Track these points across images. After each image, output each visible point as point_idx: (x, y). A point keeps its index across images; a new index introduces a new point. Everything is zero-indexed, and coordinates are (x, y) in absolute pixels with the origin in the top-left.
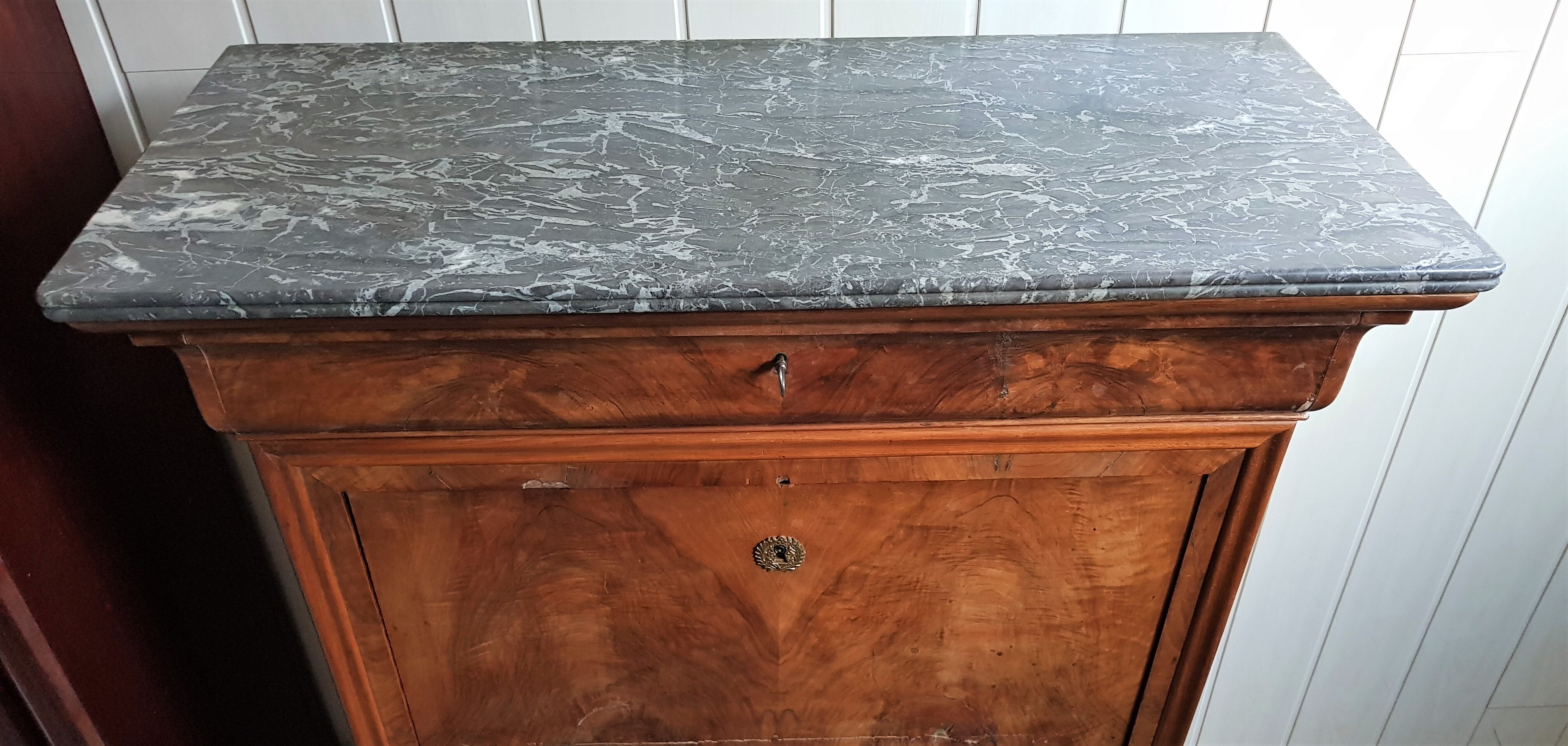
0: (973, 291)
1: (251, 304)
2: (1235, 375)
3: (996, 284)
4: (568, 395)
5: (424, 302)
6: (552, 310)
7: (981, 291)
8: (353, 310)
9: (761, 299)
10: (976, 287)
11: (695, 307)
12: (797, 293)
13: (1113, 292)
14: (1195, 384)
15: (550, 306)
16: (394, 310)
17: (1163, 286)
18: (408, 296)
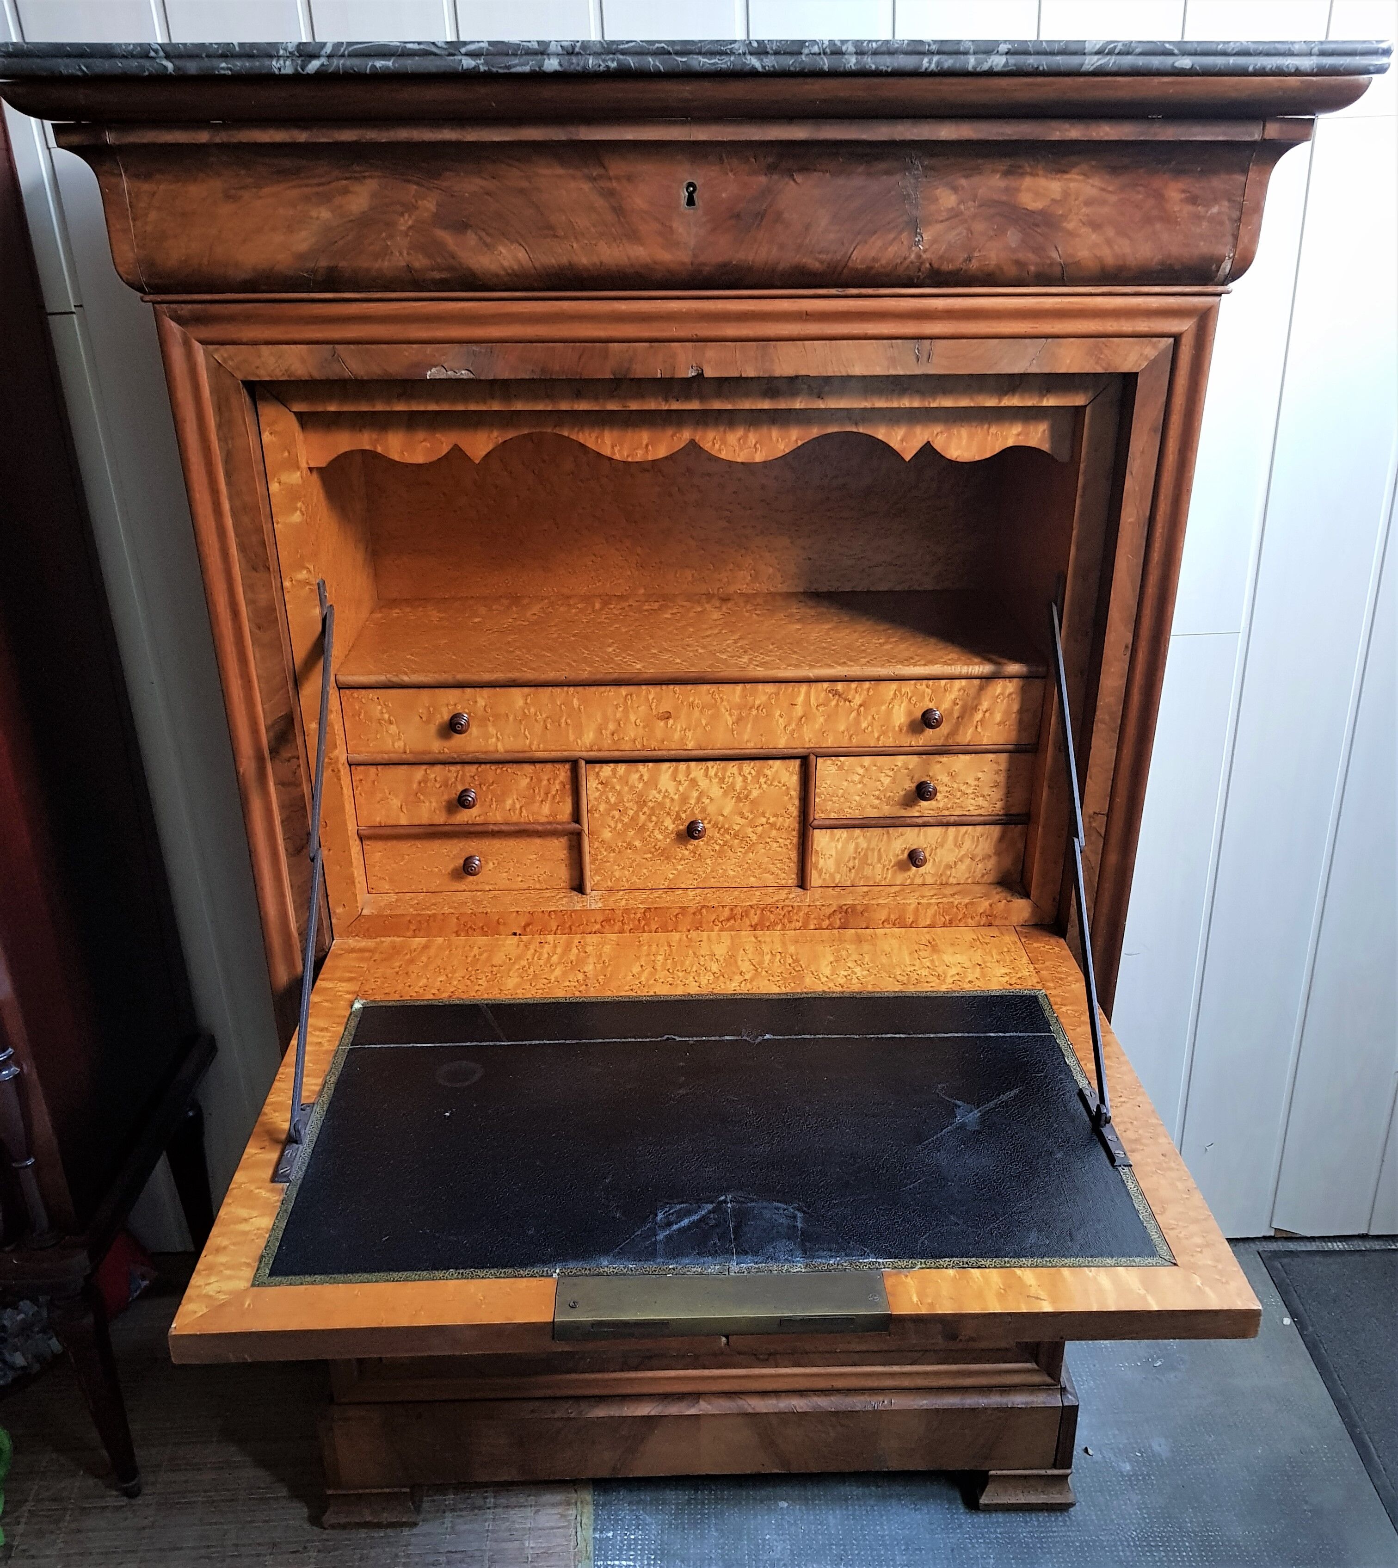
0: (875, 53)
1: (180, 56)
2: (1148, 220)
3: (896, 45)
4: (477, 234)
5: (343, 56)
6: (465, 67)
7: (883, 53)
8: (276, 65)
9: (666, 57)
10: (876, 49)
11: (603, 65)
12: (704, 50)
13: (1012, 60)
14: (1110, 232)
15: (464, 62)
16: (314, 65)
17: (1060, 53)
18: (328, 49)
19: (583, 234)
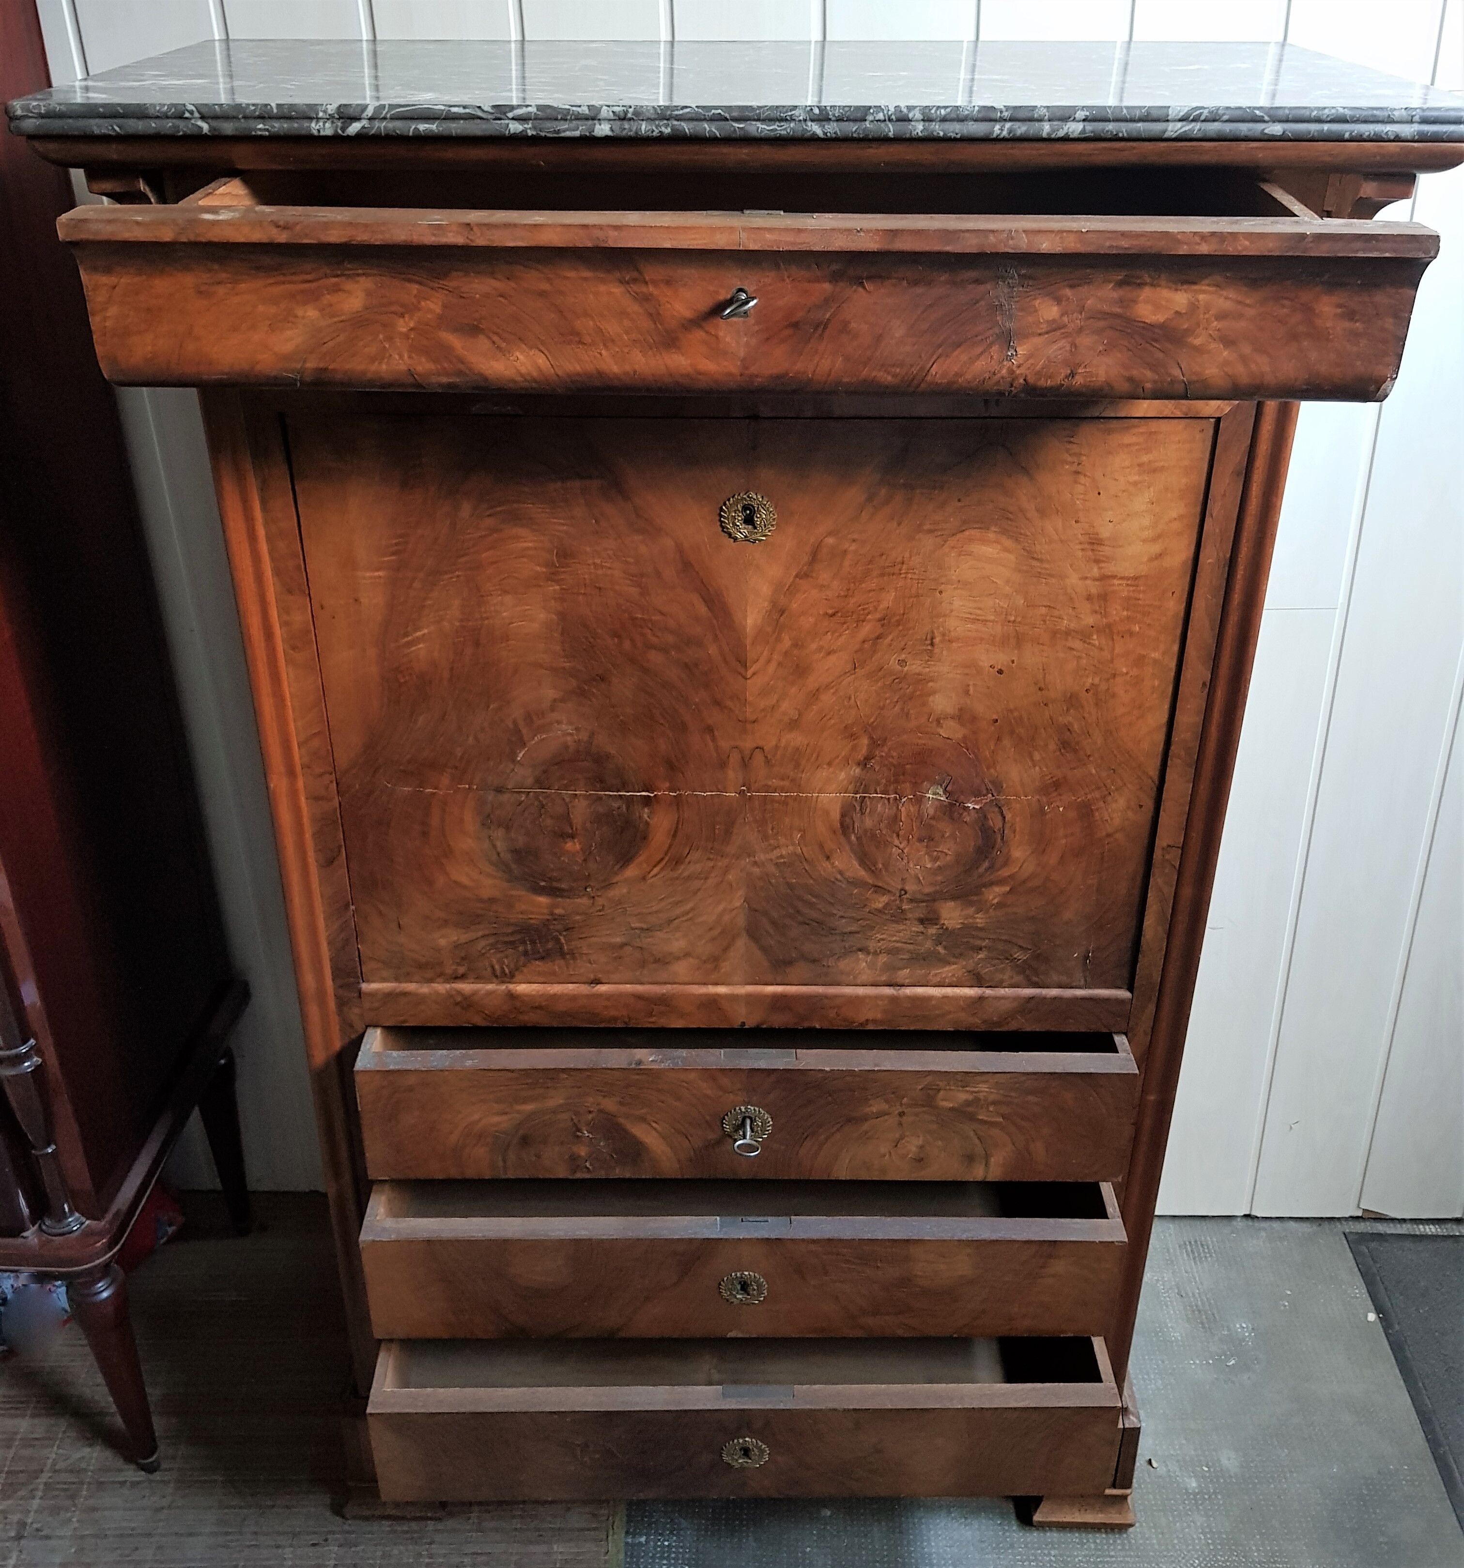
0: (944, 120)
1: (216, 117)
2: (1294, 337)
3: (967, 112)
4: (489, 338)
5: (385, 118)
6: (512, 132)
7: (952, 120)
8: (314, 127)
9: (724, 123)
10: (945, 115)
11: (657, 131)
12: (762, 117)
13: (1090, 127)
14: (1246, 349)
15: (510, 126)
16: (354, 128)
17: (1141, 120)
18: (369, 112)
19: (613, 341)
